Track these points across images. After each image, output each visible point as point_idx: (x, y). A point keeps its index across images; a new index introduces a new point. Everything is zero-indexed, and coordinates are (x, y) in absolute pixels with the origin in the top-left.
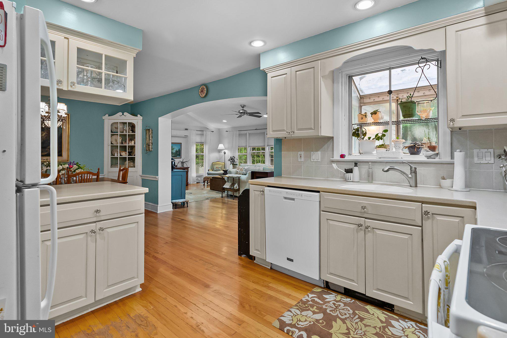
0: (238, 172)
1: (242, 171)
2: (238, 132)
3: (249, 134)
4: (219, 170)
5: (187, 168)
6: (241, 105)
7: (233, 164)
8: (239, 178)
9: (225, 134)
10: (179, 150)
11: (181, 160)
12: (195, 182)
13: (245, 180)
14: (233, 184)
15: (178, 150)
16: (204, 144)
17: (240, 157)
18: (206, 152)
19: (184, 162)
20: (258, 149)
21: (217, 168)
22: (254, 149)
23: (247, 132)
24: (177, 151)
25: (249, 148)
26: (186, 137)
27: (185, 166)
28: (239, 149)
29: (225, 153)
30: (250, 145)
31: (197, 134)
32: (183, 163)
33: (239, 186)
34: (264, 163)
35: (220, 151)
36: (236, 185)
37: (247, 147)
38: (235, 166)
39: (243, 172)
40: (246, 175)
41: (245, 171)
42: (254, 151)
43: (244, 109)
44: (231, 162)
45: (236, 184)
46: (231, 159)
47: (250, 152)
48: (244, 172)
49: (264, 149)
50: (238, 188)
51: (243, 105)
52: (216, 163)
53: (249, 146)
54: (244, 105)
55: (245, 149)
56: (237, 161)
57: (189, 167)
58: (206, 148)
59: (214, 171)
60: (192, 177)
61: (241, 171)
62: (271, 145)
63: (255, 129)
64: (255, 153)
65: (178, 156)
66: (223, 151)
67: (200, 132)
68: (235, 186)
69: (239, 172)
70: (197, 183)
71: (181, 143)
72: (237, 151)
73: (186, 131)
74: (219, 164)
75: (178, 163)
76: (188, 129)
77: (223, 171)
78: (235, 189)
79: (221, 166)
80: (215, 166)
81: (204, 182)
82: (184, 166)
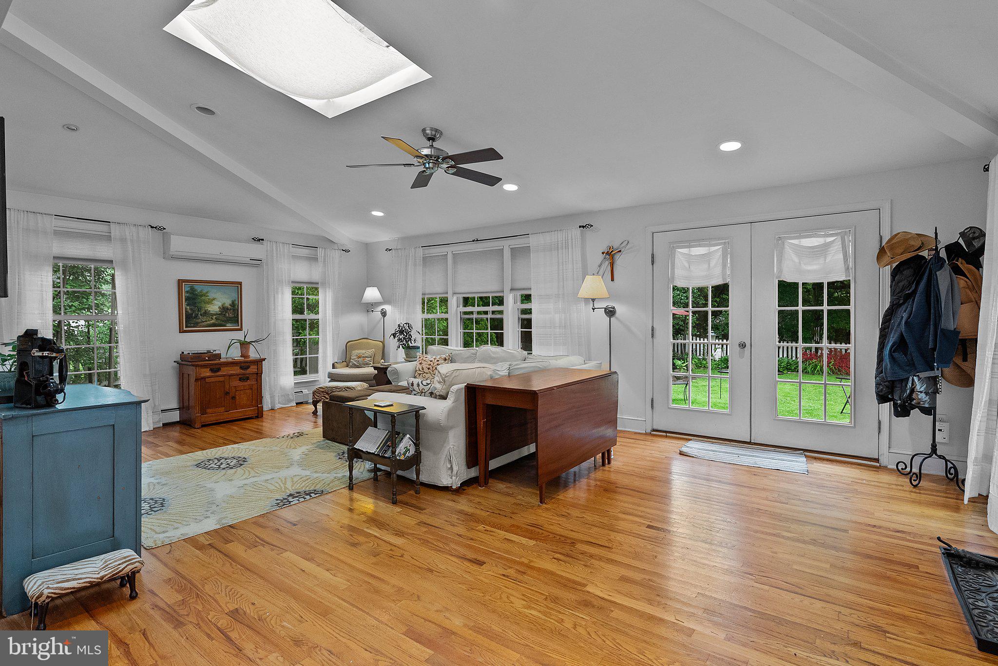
0: (415, 385)
1: (428, 381)
2: (420, 252)
3: (455, 256)
4: (366, 365)
5: (259, 362)
6: (424, 130)
7: (408, 348)
8: (417, 412)
9: (385, 258)
10: (233, 304)
11: (239, 336)
12: (290, 401)
13: (443, 422)
14: (392, 440)
15: (228, 303)
16: (319, 286)
17: (429, 326)
18: (325, 310)
19: (250, 343)
20: (484, 301)
21: (359, 357)
22: (466, 301)
23: (449, 250)
24: (224, 309)
25: (455, 298)
26: (256, 263)
27: (253, 355)
28: (423, 303)
29: (384, 314)
30: (458, 290)
31: (295, 257)
32: (244, 345)
33: (417, 445)
34: (501, 344)
35: (369, 307)
36: (404, 440)
37: (449, 296)
38: (412, 352)
39: (435, 389)
40: (444, 398)
41: (440, 382)
42: (469, 309)
43: (435, 144)
44: (399, 340)
45: (404, 435)
46: (401, 332)
47: (457, 310)
48: (438, 386)
49: (500, 301)
50: (412, 451)
51: (432, 129)
52: (359, 343)
53: (454, 293)
54: (436, 130)
55: (444, 301)
56: (418, 339)
57: (264, 359)
58: (326, 300)
59: (351, 367)
60: (281, 387)
61: (424, 383)
62: (524, 289)
63: (473, 241)
64: (472, 313)
65: (231, 323)
66: (380, 308)
67: (305, 252)
68: (401, 448)
69: (418, 385)
70: (297, 404)
71: (240, 283)
72: (419, 307)
73: (257, 246)
74: (367, 347)
75: (229, 347)
76: (263, 240)
77: (375, 368)
78: (402, 458)
79: (369, 352)
80: (356, 352)
81: (315, 403)
82: (248, 357)
